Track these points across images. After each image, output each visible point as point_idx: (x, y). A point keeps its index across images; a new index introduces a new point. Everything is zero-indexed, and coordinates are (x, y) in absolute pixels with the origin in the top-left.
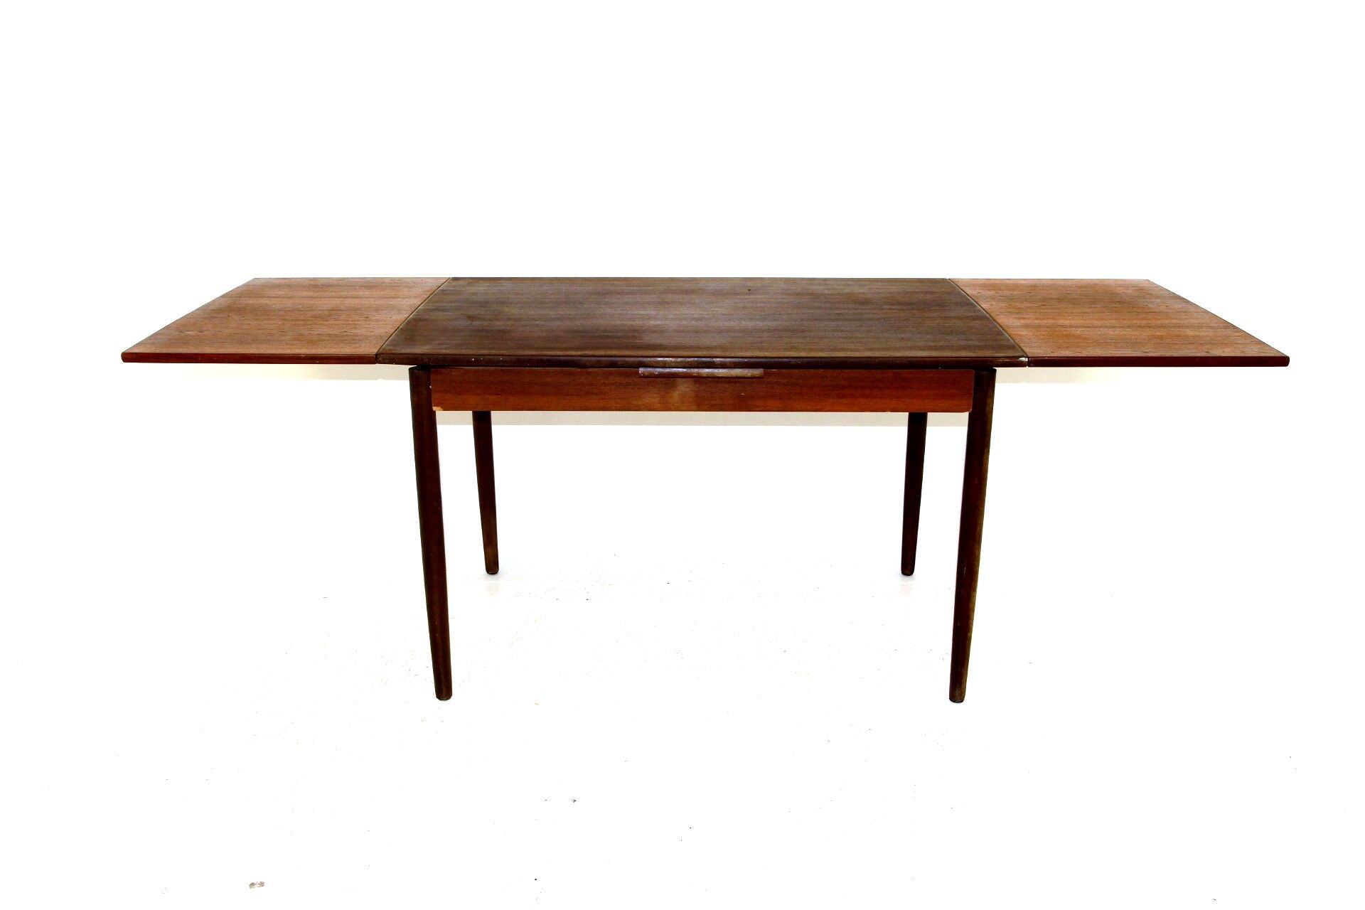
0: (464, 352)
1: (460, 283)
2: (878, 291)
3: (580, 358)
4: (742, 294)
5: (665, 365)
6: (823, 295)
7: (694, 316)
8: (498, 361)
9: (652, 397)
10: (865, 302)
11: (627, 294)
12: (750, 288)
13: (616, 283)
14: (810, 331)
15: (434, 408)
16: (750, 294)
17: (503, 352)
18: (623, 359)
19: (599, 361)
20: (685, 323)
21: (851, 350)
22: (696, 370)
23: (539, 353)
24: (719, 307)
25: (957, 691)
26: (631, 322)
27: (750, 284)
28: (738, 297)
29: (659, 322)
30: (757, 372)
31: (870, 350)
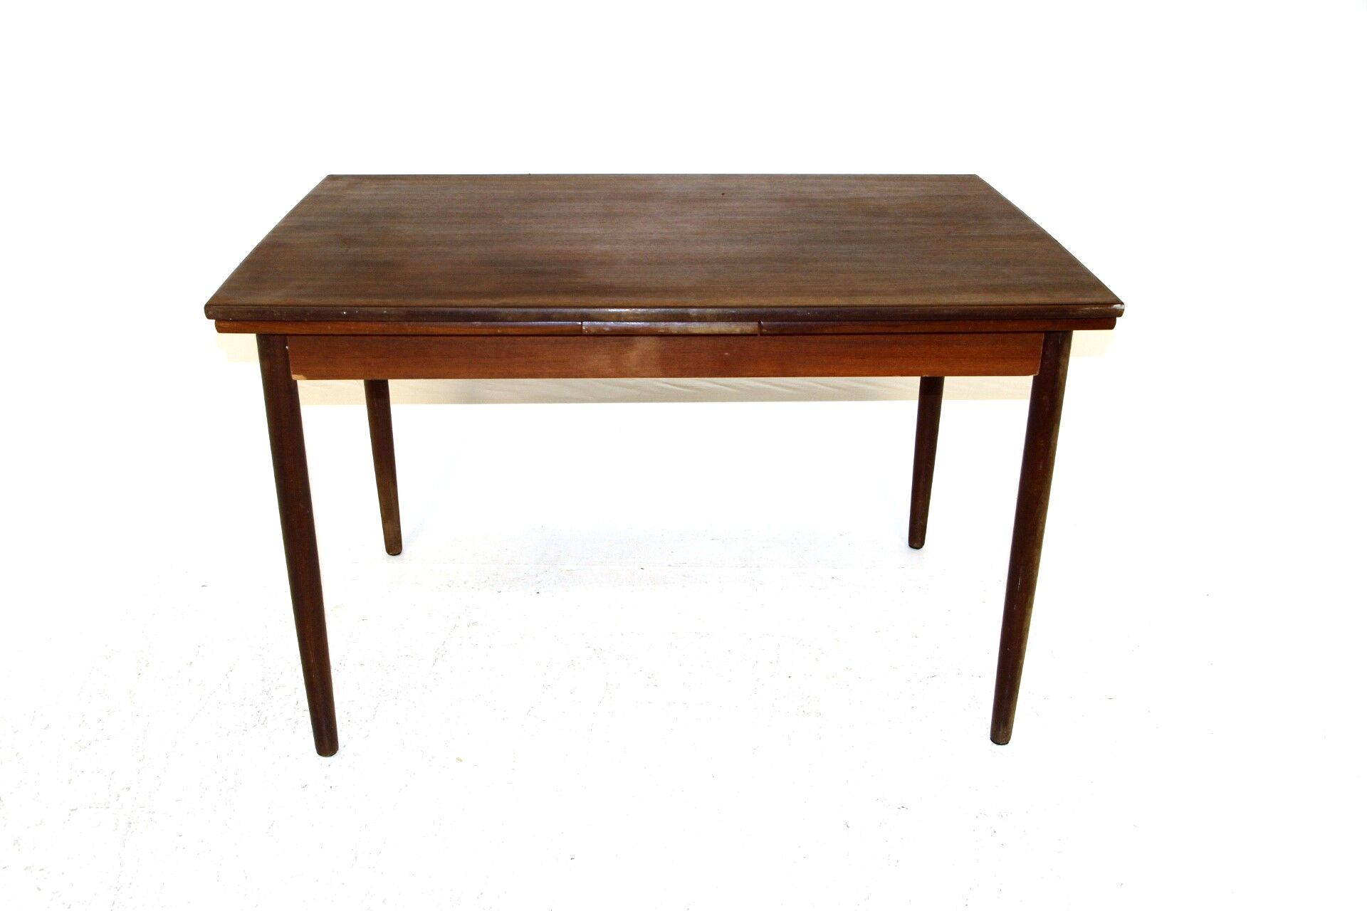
0: (332, 301)
1: (339, 183)
2: (893, 194)
3: (497, 310)
4: (713, 200)
5: (619, 318)
6: (822, 201)
7: (654, 237)
8: (382, 315)
9: (600, 358)
10: (880, 212)
11: (561, 200)
12: (725, 191)
13: (546, 183)
14: (817, 261)
15: (294, 377)
16: (726, 200)
17: (390, 301)
18: (559, 310)
19: (525, 313)
20: (642, 247)
21: (878, 293)
22: (663, 324)
23: (438, 302)
24: (686, 222)
25: (1001, 729)
26: (568, 248)
27: (723, 184)
28: (710, 204)
29: (607, 247)
30: (750, 327)
31: (907, 292)
